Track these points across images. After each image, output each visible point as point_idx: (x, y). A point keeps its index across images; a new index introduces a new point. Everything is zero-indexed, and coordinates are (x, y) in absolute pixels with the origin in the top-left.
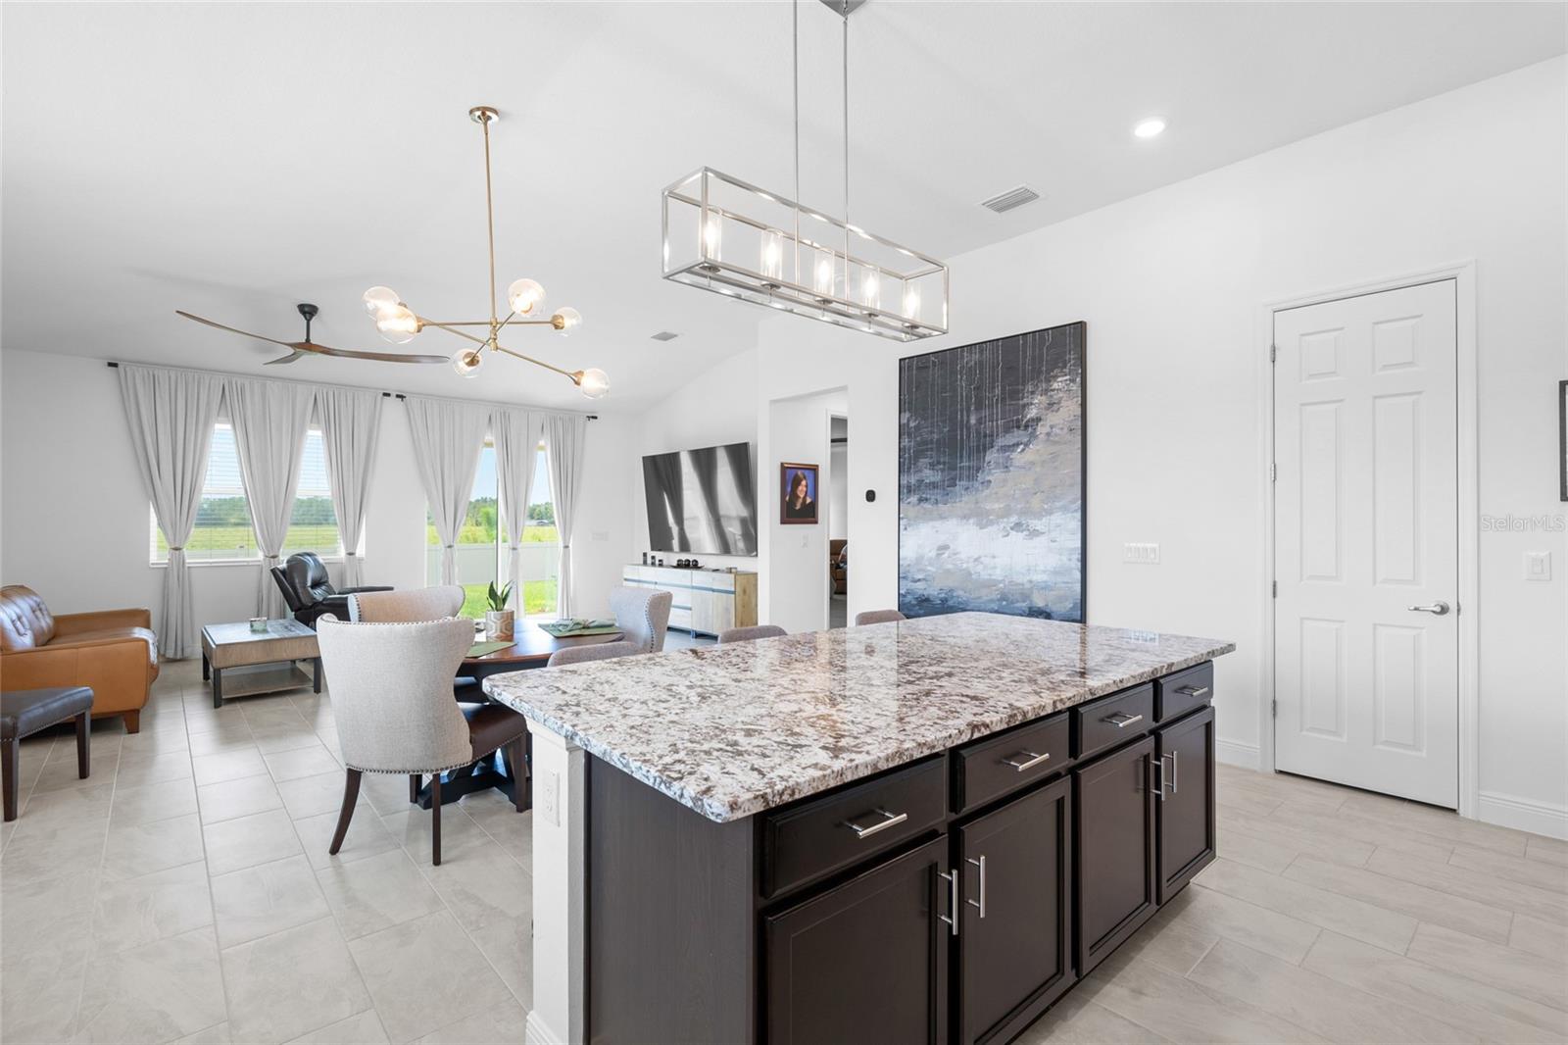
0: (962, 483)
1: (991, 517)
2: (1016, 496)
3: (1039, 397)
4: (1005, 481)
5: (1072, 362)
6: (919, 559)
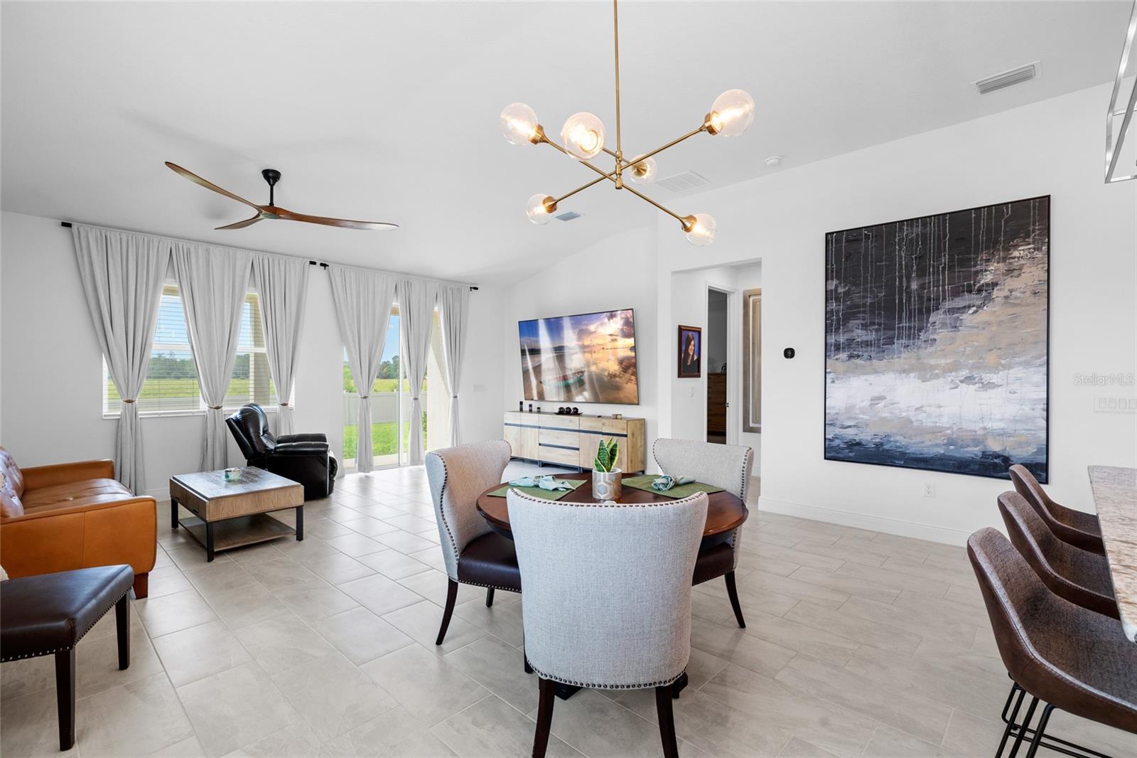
0: (899, 341)
1: (937, 371)
2: (967, 353)
3: (995, 264)
4: (953, 339)
5: (1037, 232)
6: (850, 408)
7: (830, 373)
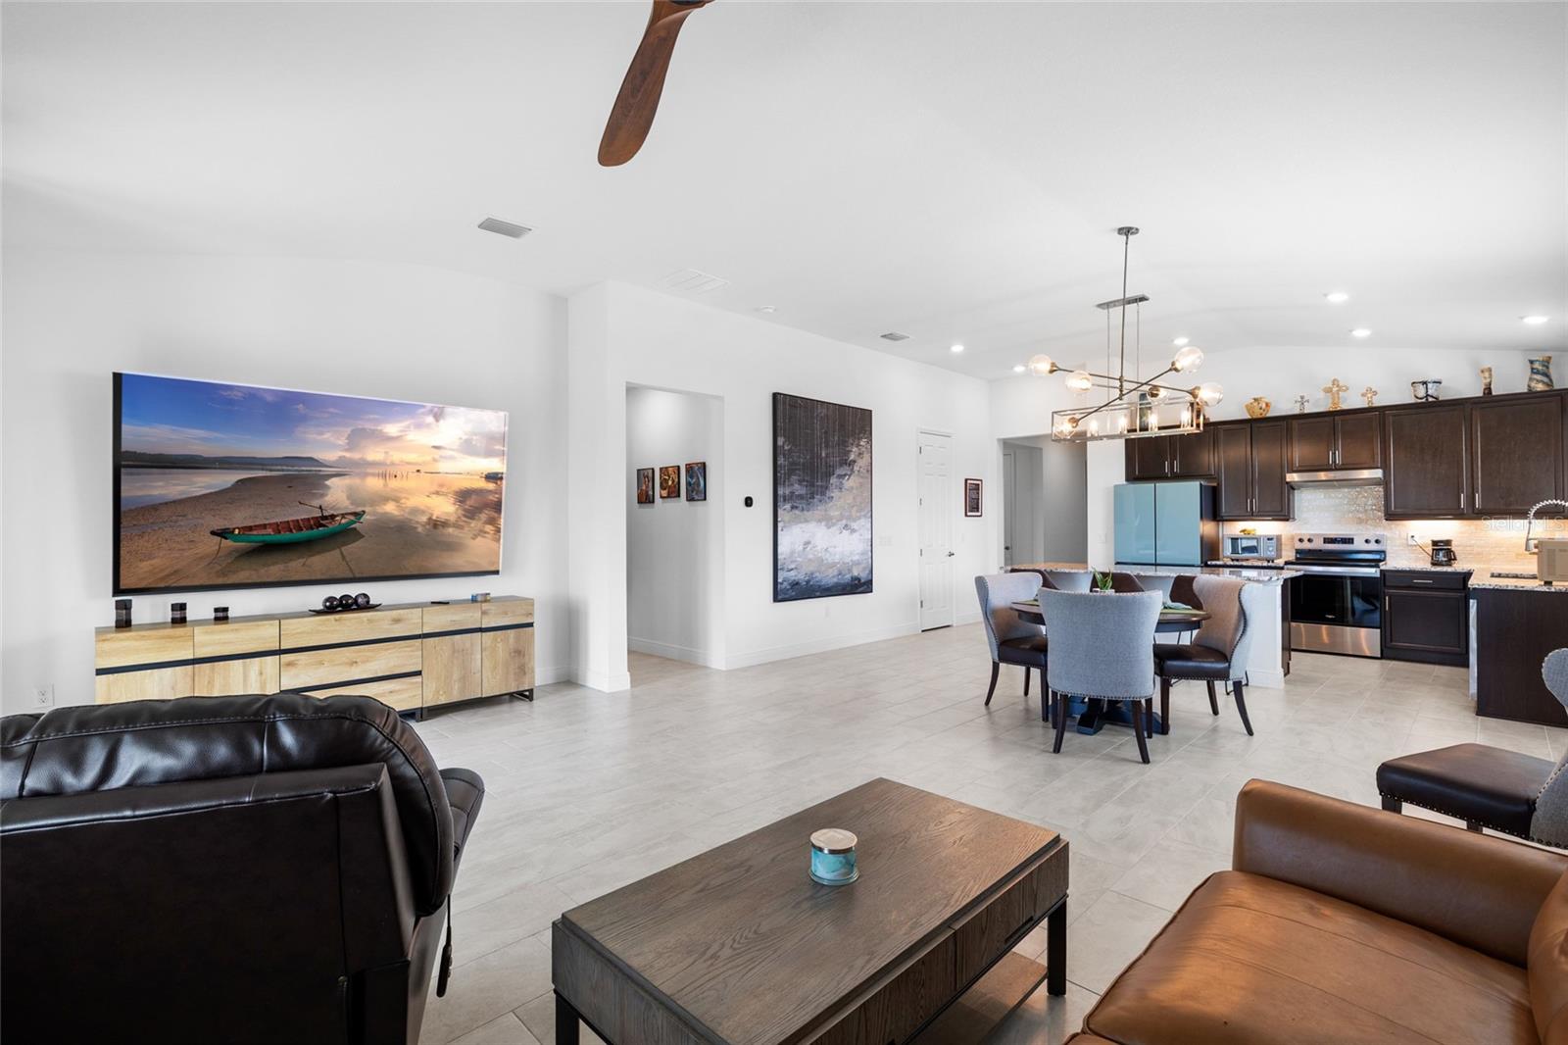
0: (817, 497)
1: (834, 521)
2: (845, 507)
3: (855, 448)
4: (839, 497)
5: (868, 432)
6: (792, 553)
7: (780, 522)
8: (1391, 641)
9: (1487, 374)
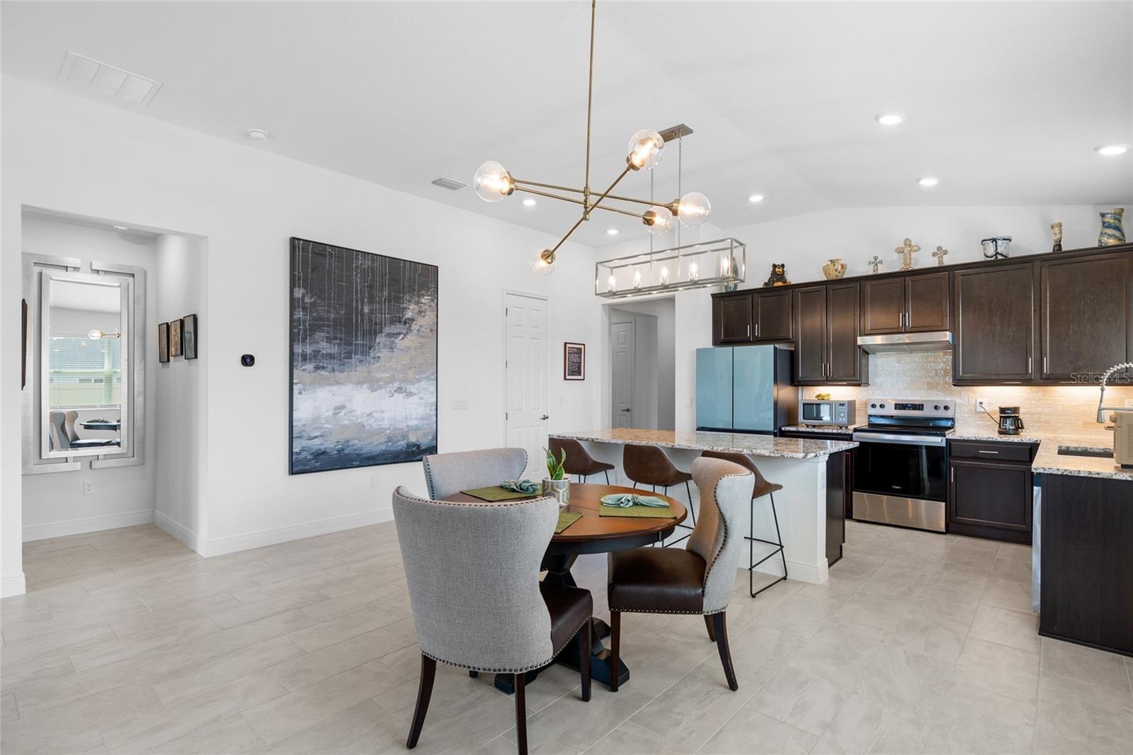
0: (357, 356)
1: (381, 383)
2: (398, 369)
3: (413, 305)
4: (391, 358)
5: (432, 289)
6: (316, 419)
7: (297, 384)
8: (956, 516)
9: (1057, 230)
